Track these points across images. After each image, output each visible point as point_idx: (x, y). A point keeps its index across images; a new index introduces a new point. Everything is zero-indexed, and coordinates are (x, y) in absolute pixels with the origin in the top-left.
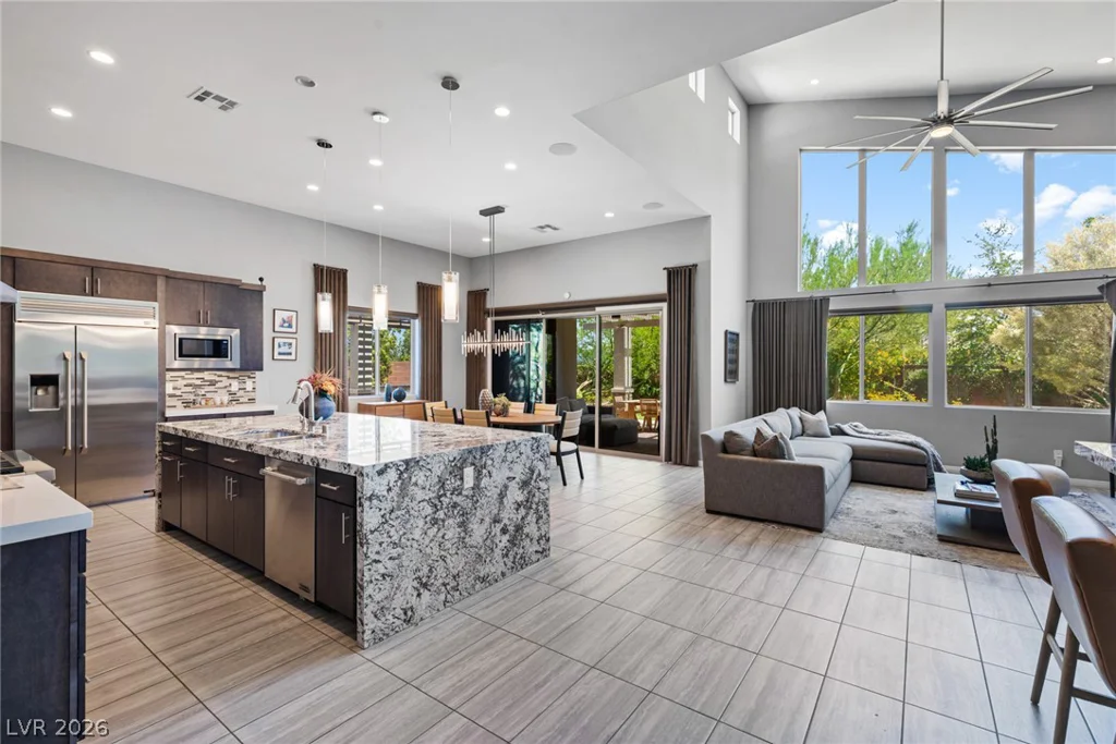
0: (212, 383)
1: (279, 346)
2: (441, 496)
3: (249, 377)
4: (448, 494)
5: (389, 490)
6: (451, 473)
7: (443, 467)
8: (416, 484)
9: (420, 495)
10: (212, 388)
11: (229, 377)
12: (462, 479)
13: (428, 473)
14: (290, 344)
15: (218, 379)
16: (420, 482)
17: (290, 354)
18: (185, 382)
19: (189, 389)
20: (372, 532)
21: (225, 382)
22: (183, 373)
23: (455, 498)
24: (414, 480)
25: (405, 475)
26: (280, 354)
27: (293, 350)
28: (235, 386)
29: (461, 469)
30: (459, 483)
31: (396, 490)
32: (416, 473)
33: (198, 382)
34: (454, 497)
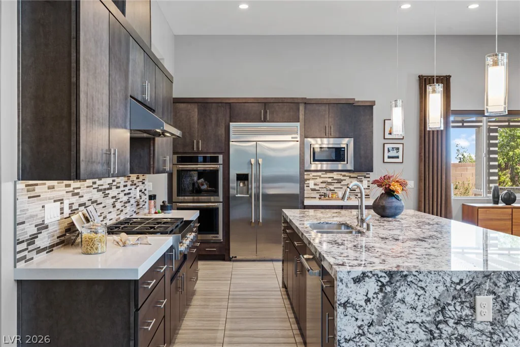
0: (339, 181)
1: (389, 151)
2: (440, 322)
3: (365, 177)
4: (451, 322)
5: (368, 301)
6: (454, 298)
7: (442, 288)
8: (403, 301)
9: (408, 315)
10: (339, 185)
11: (350, 177)
12: (473, 308)
13: (421, 292)
14: (398, 149)
15: (342, 178)
16: (407, 299)
17: (398, 157)
18: (321, 180)
19: (324, 185)
20: (347, 341)
21: (348, 180)
22: (319, 174)
23: (461, 330)
24: (399, 295)
25: (388, 289)
26: (389, 157)
27: (400, 154)
28: (354, 183)
29: (472, 295)
30: (467, 311)
31: (376, 303)
32: (403, 288)
33: (330, 180)
34: (459, 327)
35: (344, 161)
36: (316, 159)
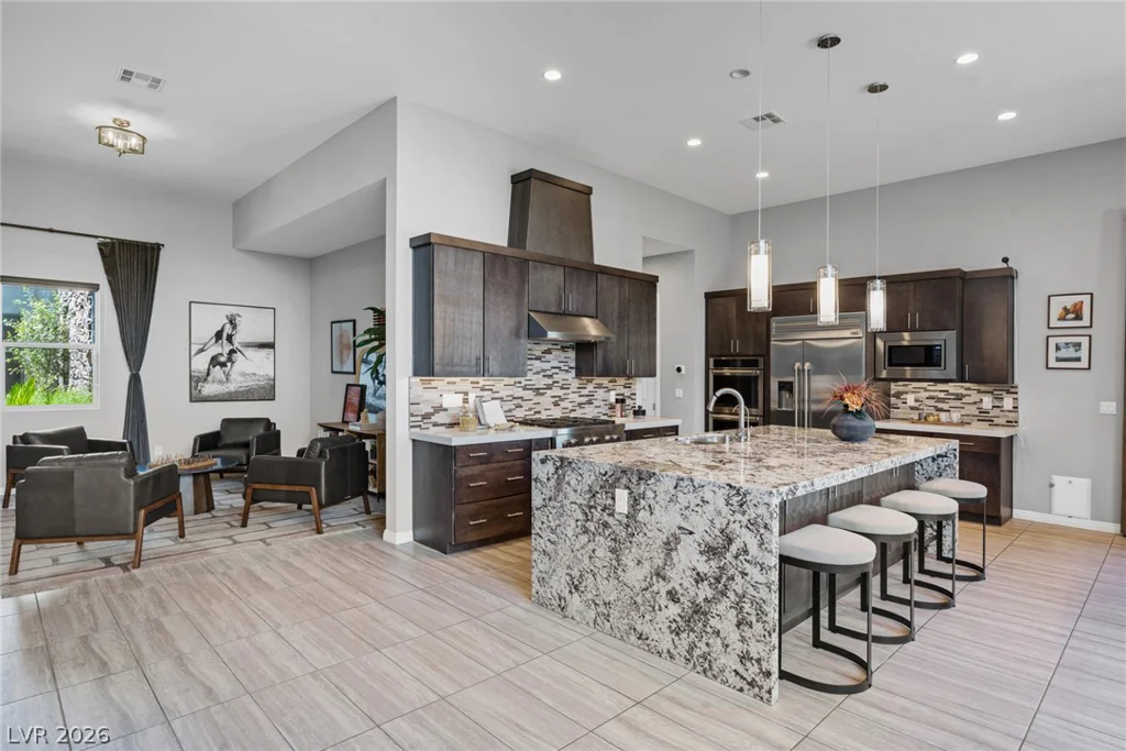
0: (959, 397)
1: (1058, 348)
2: (591, 507)
3: (1008, 392)
4: (599, 508)
5: (548, 479)
6: (601, 487)
7: (593, 477)
8: (568, 483)
9: (572, 496)
10: (958, 403)
11: (979, 391)
12: (613, 499)
13: (580, 478)
14: (1079, 345)
15: (965, 392)
16: (572, 483)
17: (1078, 359)
18: (927, 394)
19: (932, 402)
20: (537, 509)
21: (975, 397)
22: (925, 384)
23: (606, 518)
24: (567, 479)
25: (560, 472)
26: (1058, 360)
27: (1084, 353)
28: (987, 402)
29: (613, 486)
30: (610, 501)
31: (553, 482)
32: (569, 473)
33: (942, 395)
34: (605, 514)
35: (940, 366)
36: (894, 362)
